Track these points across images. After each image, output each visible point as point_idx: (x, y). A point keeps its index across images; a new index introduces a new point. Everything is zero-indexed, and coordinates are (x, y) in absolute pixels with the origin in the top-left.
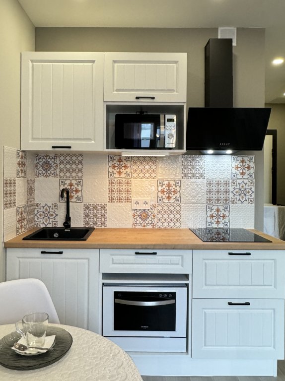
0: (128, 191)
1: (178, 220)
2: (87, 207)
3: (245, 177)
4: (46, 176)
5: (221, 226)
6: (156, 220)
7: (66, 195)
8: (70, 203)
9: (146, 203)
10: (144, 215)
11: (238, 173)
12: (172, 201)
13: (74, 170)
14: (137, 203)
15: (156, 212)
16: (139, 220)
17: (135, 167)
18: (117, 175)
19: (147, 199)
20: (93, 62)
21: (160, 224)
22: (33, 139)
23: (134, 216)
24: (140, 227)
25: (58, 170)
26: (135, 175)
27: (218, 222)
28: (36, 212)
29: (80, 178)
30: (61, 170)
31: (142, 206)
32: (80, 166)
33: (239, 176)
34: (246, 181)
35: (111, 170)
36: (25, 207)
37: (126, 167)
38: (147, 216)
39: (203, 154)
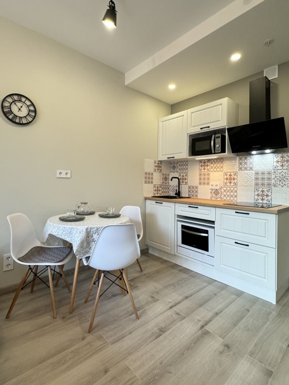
0: (208, 179)
1: (236, 196)
2: (189, 187)
3: (285, 168)
4: (174, 172)
5: (265, 202)
6: (223, 196)
9: (216, 185)
10: (216, 192)
11: (278, 165)
12: (232, 184)
13: (184, 169)
14: (213, 185)
15: (223, 191)
16: (214, 195)
17: (212, 165)
18: (203, 171)
19: (218, 183)
20: (183, 116)
21: (225, 198)
22: (162, 155)
23: (211, 193)
24: (214, 199)
25: (178, 169)
26: (212, 170)
27: (263, 199)
28: (170, 189)
29: (187, 173)
32: (187, 167)
33: (280, 168)
34: (285, 171)
35: (200, 168)
36: (161, 185)
37: (207, 166)
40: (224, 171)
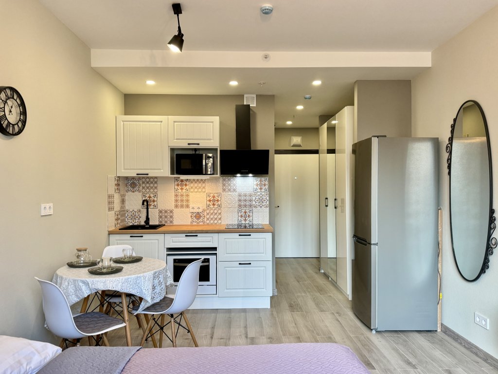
0: (187, 201)
1: (220, 219)
2: (161, 212)
3: (263, 190)
4: (133, 192)
5: (247, 222)
6: (206, 219)
7: (146, 203)
8: (149, 209)
9: (199, 208)
10: (198, 216)
11: (258, 188)
12: (216, 206)
13: (152, 188)
14: (193, 208)
15: (205, 214)
16: (195, 220)
17: (192, 185)
18: (180, 191)
19: (200, 206)
20: (161, 122)
21: (208, 222)
22: (125, 169)
23: (191, 216)
24: (195, 224)
25: (141, 188)
26: (192, 190)
27: (245, 220)
28: (126, 215)
29: (156, 193)
30: (143, 188)
31: (196, 210)
32: (156, 185)
33: (259, 190)
34: (263, 193)
35: (176, 187)
36: (120, 211)
37: (186, 185)
38: (200, 216)
39: (235, 177)
40: (207, 192)
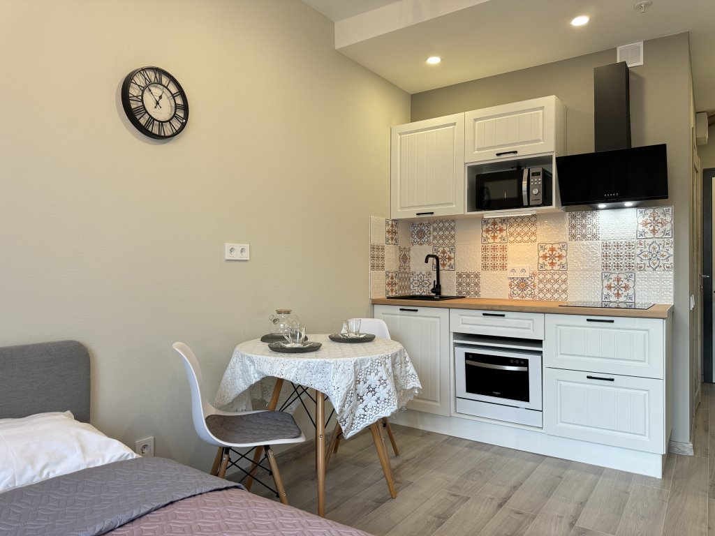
0: (504, 258)
2: (460, 276)
3: (659, 235)
4: (421, 244)
5: (622, 299)
6: (536, 290)
9: (523, 270)
10: (522, 284)
11: (646, 230)
12: (556, 267)
13: (447, 237)
14: (513, 270)
15: (536, 281)
16: (517, 291)
17: (512, 230)
18: (491, 240)
19: (526, 266)
20: (455, 124)
21: (541, 295)
22: (402, 208)
23: (511, 285)
24: (518, 298)
25: (432, 238)
26: (512, 239)
27: (618, 295)
28: (411, 281)
29: (453, 245)
30: (435, 238)
31: (519, 275)
32: (452, 233)
33: (650, 235)
34: (661, 241)
35: (485, 235)
37: (501, 230)
38: (526, 286)
40: (539, 240)
